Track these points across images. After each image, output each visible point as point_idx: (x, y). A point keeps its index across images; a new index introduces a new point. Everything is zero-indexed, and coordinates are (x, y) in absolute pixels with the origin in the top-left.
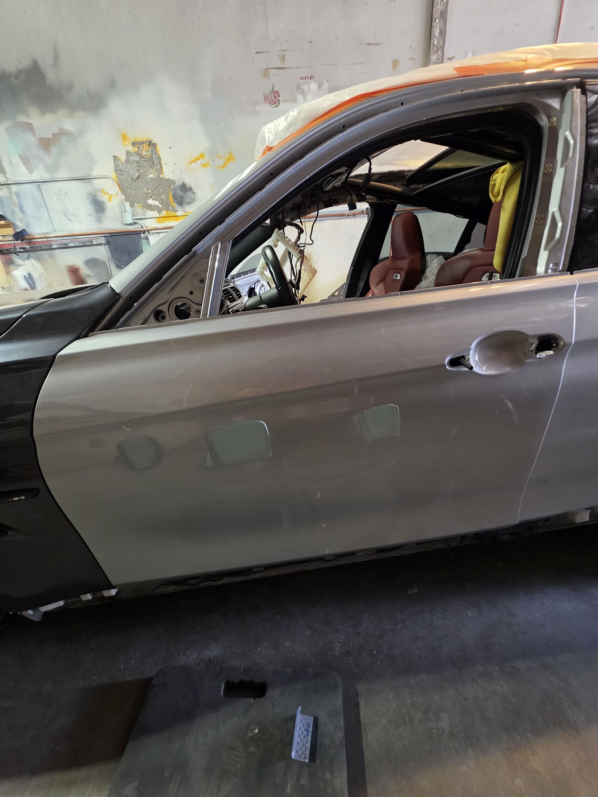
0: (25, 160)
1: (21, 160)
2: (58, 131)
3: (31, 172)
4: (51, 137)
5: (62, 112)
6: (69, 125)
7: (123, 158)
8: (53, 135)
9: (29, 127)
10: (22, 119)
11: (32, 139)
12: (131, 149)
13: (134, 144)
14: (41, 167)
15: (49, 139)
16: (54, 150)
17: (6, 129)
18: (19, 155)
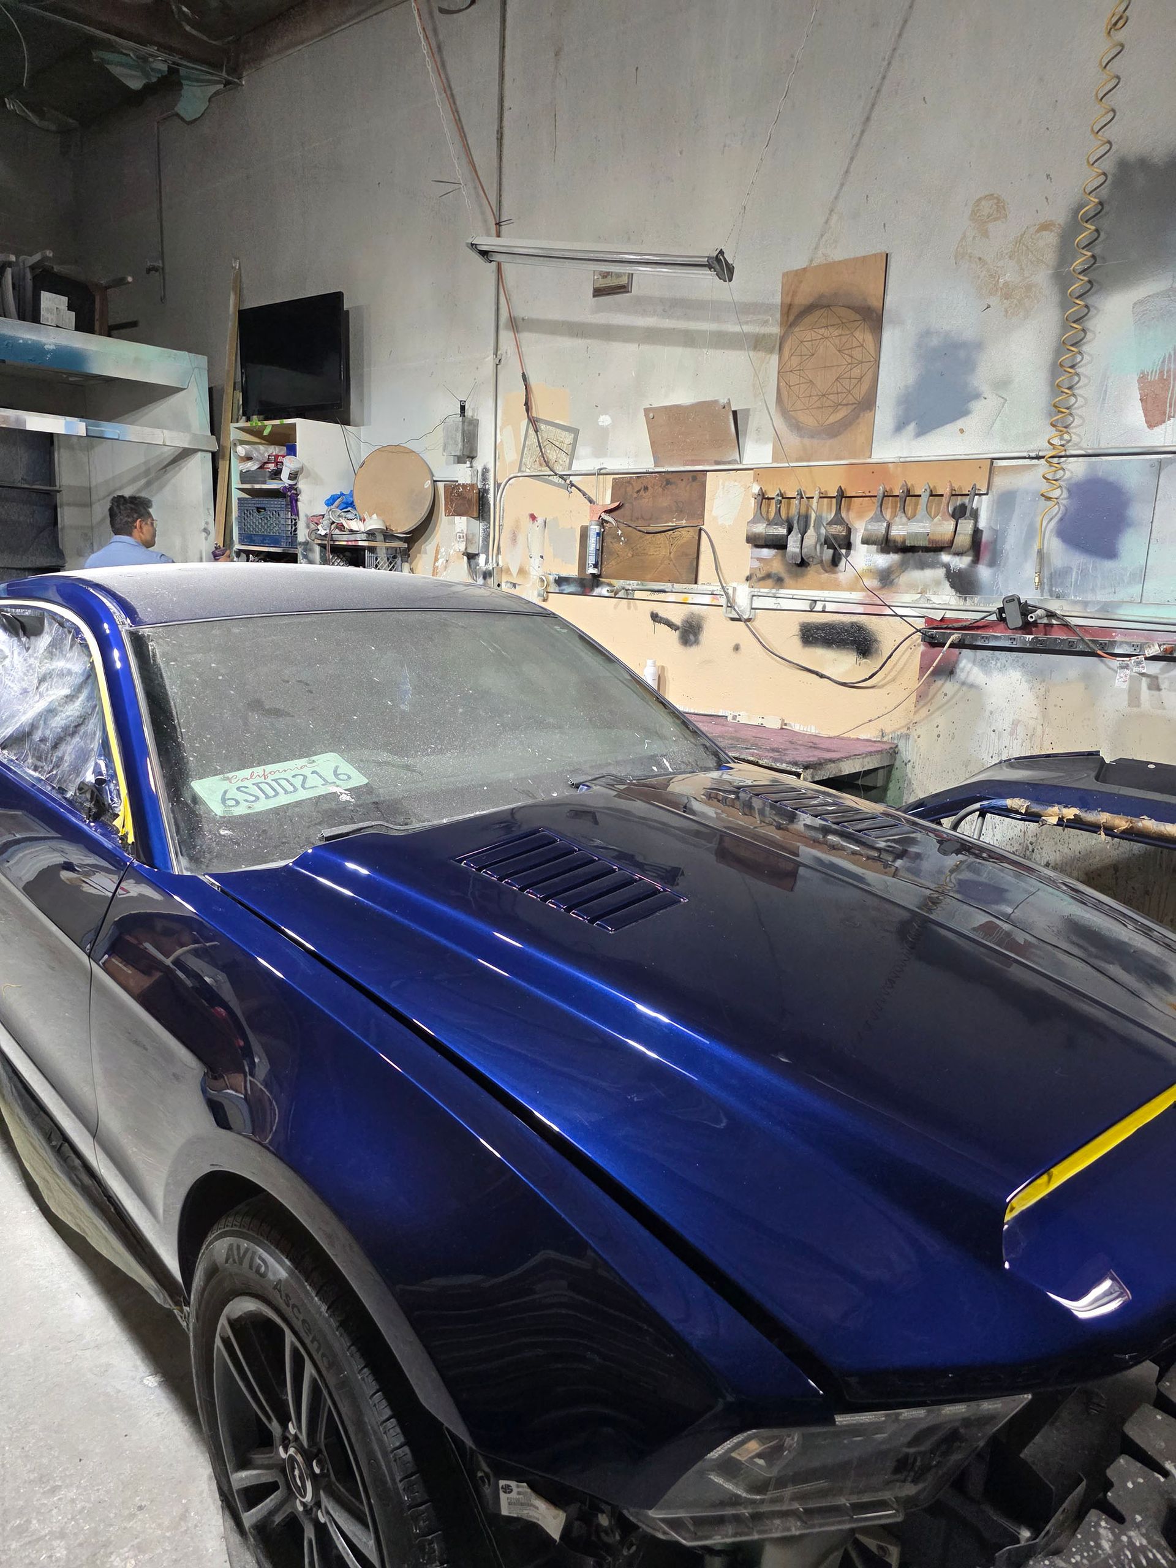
0: (1156, 389)
3: (1155, 423)
18: (1143, 373)
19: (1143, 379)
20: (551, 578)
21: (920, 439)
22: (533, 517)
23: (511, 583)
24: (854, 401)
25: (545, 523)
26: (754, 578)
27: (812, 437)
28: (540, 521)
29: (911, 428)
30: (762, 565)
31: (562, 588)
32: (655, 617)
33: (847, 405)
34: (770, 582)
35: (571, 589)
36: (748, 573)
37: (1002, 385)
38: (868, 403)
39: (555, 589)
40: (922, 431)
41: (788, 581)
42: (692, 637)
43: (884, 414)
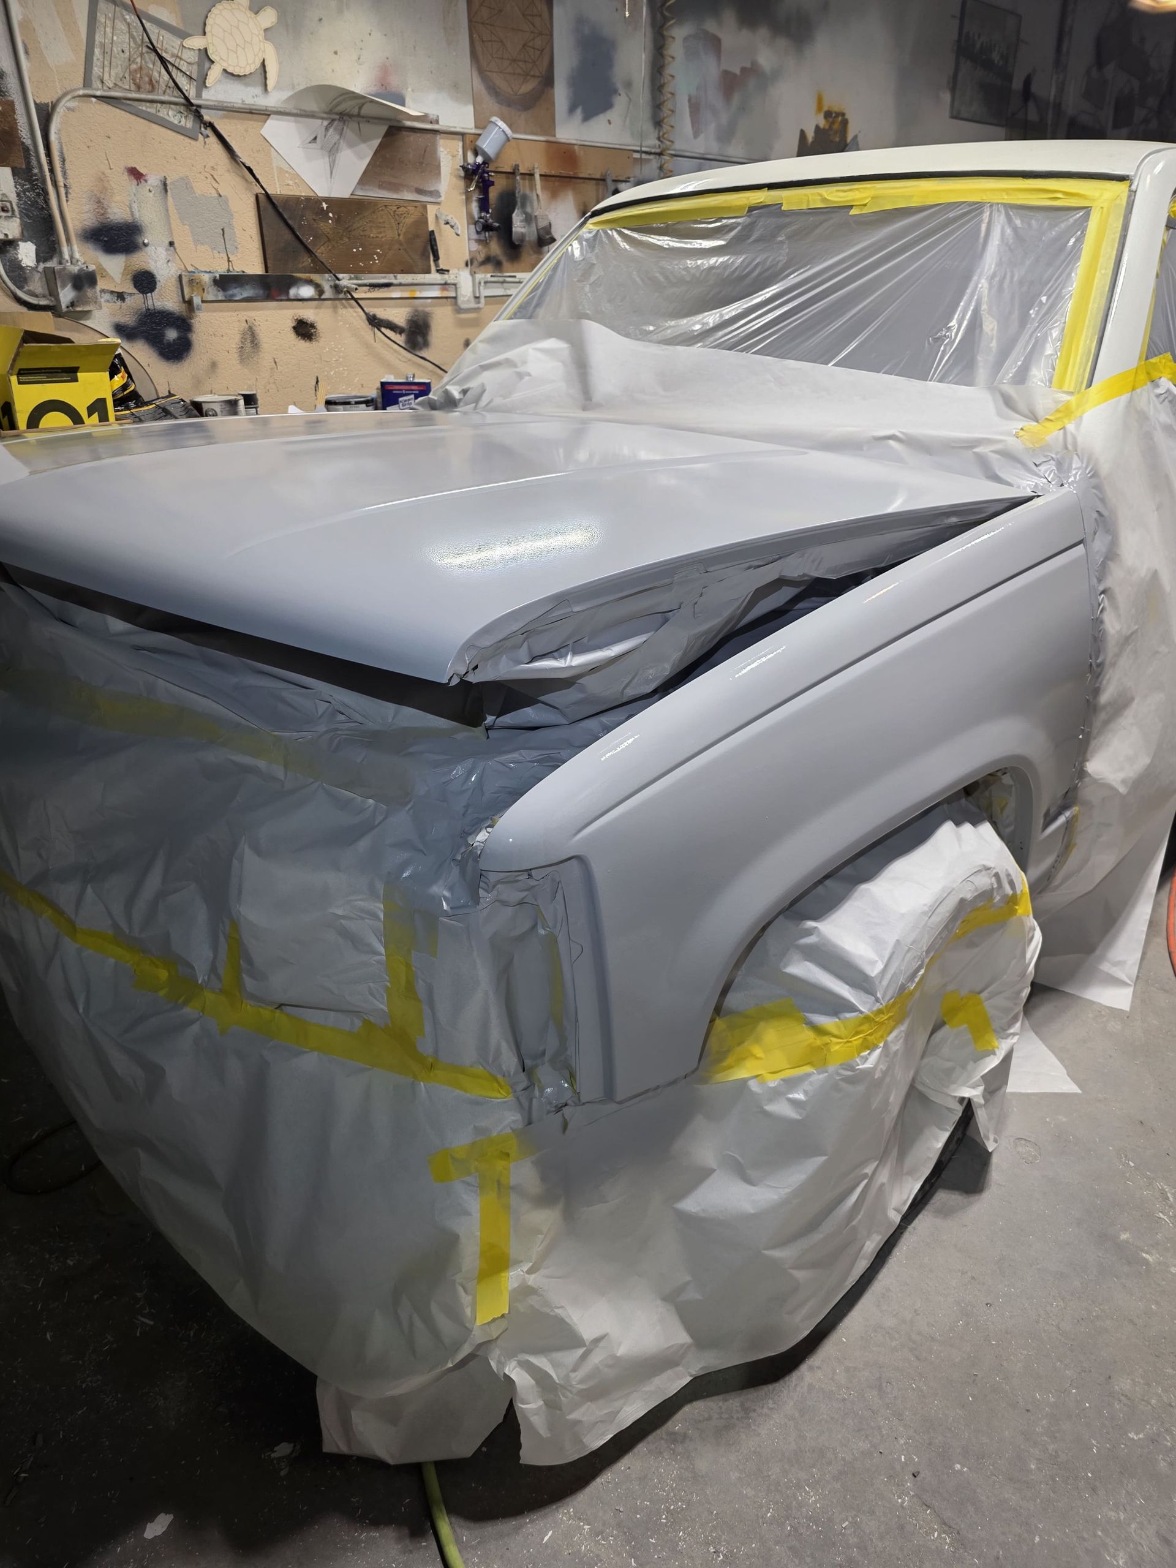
0: (695, 108)
1: (690, 107)
2: (748, 65)
3: (696, 135)
4: (738, 72)
5: (763, 32)
6: (766, 59)
7: (810, 135)
8: (744, 70)
9: (715, 43)
10: (711, 26)
11: (711, 69)
12: (822, 123)
13: (828, 115)
14: (712, 128)
15: (735, 75)
16: (736, 98)
17: (686, 39)
18: (689, 96)
19: (689, 100)
20: (206, 278)
21: (586, 124)
22: (136, 174)
23: (112, 292)
24: (538, 74)
25: (165, 185)
26: (475, 263)
27: (509, 105)
28: (153, 180)
29: (579, 112)
30: (480, 247)
31: (230, 292)
32: (375, 322)
33: (534, 76)
34: (489, 267)
35: (248, 292)
36: (467, 257)
37: (628, 85)
38: (548, 81)
39: (216, 296)
40: (587, 117)
41: (506, 264)
42: (420, 339)
43: (561, 94)
